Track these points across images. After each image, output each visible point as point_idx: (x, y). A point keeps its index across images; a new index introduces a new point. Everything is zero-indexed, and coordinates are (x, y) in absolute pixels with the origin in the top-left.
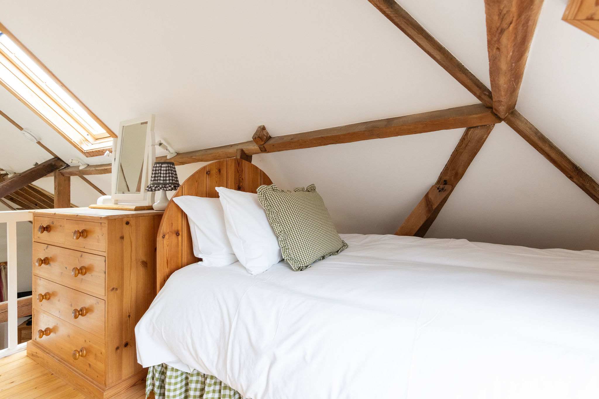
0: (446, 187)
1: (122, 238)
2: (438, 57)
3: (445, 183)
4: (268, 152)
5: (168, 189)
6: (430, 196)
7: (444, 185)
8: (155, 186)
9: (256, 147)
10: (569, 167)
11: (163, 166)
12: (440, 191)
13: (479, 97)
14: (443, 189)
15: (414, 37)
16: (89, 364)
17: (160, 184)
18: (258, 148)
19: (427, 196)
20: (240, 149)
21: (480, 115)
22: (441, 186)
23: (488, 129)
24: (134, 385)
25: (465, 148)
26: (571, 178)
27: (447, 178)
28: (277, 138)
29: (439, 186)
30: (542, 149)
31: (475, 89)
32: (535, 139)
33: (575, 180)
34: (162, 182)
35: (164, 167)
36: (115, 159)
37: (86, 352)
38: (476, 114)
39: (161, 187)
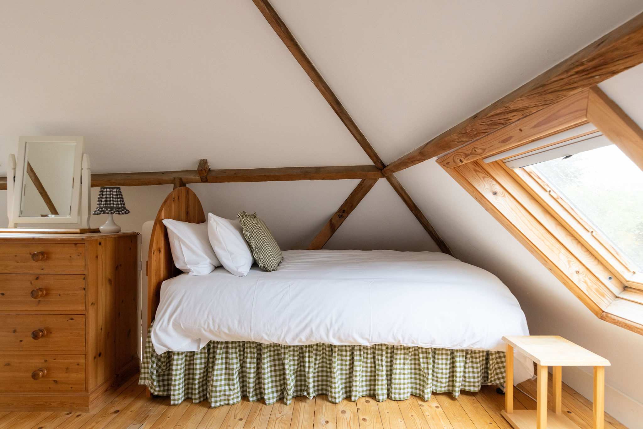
0: (344, 214)
1: (97, 257)
2: (358, 138)
3: (344, 212)
4: (209, 182)
5: (121, 213)
6: (333, 221)
7: (342, 213)
8: (109, 209)
9: (198, 177)
10: (412, 205)
11: (114, 190)
12: (339, 217)
13: (375, 163)
14: (342, 216)
15: (348, 125)
16: (54, 381)
17: (114, 207)
18: (200, 178)
19: (331, 220)
20: (179, 178)
21: (375, 173)
22: (341, 214)
23: (375, 181)
24: (106, 391)
25: (361, 190)
26: (412, 211)
27: (345, 209)
28: (217, 171)
29: (339, 214)
30: (401, 194)
31: (375, 158)
32: (398, 188)
33: (414, 212)
34: (115, 206)
35: (115, 192)
36: (14, 177)
37: (47, 371)
38: (372, 172)
39: (115, 210)
